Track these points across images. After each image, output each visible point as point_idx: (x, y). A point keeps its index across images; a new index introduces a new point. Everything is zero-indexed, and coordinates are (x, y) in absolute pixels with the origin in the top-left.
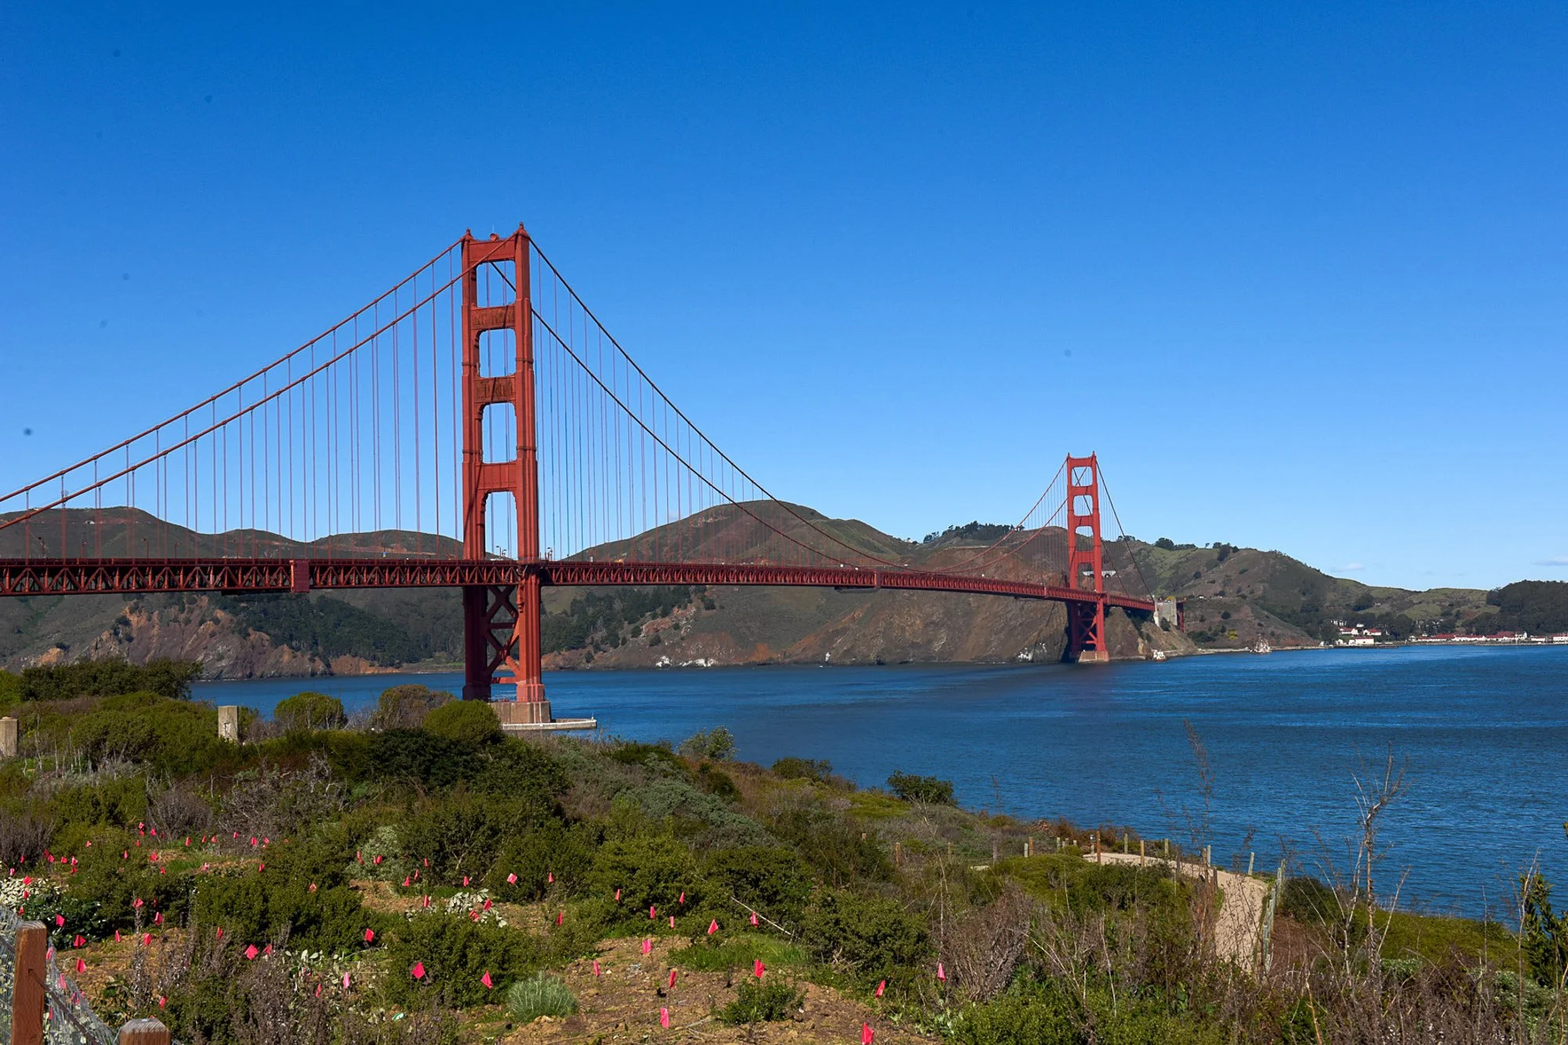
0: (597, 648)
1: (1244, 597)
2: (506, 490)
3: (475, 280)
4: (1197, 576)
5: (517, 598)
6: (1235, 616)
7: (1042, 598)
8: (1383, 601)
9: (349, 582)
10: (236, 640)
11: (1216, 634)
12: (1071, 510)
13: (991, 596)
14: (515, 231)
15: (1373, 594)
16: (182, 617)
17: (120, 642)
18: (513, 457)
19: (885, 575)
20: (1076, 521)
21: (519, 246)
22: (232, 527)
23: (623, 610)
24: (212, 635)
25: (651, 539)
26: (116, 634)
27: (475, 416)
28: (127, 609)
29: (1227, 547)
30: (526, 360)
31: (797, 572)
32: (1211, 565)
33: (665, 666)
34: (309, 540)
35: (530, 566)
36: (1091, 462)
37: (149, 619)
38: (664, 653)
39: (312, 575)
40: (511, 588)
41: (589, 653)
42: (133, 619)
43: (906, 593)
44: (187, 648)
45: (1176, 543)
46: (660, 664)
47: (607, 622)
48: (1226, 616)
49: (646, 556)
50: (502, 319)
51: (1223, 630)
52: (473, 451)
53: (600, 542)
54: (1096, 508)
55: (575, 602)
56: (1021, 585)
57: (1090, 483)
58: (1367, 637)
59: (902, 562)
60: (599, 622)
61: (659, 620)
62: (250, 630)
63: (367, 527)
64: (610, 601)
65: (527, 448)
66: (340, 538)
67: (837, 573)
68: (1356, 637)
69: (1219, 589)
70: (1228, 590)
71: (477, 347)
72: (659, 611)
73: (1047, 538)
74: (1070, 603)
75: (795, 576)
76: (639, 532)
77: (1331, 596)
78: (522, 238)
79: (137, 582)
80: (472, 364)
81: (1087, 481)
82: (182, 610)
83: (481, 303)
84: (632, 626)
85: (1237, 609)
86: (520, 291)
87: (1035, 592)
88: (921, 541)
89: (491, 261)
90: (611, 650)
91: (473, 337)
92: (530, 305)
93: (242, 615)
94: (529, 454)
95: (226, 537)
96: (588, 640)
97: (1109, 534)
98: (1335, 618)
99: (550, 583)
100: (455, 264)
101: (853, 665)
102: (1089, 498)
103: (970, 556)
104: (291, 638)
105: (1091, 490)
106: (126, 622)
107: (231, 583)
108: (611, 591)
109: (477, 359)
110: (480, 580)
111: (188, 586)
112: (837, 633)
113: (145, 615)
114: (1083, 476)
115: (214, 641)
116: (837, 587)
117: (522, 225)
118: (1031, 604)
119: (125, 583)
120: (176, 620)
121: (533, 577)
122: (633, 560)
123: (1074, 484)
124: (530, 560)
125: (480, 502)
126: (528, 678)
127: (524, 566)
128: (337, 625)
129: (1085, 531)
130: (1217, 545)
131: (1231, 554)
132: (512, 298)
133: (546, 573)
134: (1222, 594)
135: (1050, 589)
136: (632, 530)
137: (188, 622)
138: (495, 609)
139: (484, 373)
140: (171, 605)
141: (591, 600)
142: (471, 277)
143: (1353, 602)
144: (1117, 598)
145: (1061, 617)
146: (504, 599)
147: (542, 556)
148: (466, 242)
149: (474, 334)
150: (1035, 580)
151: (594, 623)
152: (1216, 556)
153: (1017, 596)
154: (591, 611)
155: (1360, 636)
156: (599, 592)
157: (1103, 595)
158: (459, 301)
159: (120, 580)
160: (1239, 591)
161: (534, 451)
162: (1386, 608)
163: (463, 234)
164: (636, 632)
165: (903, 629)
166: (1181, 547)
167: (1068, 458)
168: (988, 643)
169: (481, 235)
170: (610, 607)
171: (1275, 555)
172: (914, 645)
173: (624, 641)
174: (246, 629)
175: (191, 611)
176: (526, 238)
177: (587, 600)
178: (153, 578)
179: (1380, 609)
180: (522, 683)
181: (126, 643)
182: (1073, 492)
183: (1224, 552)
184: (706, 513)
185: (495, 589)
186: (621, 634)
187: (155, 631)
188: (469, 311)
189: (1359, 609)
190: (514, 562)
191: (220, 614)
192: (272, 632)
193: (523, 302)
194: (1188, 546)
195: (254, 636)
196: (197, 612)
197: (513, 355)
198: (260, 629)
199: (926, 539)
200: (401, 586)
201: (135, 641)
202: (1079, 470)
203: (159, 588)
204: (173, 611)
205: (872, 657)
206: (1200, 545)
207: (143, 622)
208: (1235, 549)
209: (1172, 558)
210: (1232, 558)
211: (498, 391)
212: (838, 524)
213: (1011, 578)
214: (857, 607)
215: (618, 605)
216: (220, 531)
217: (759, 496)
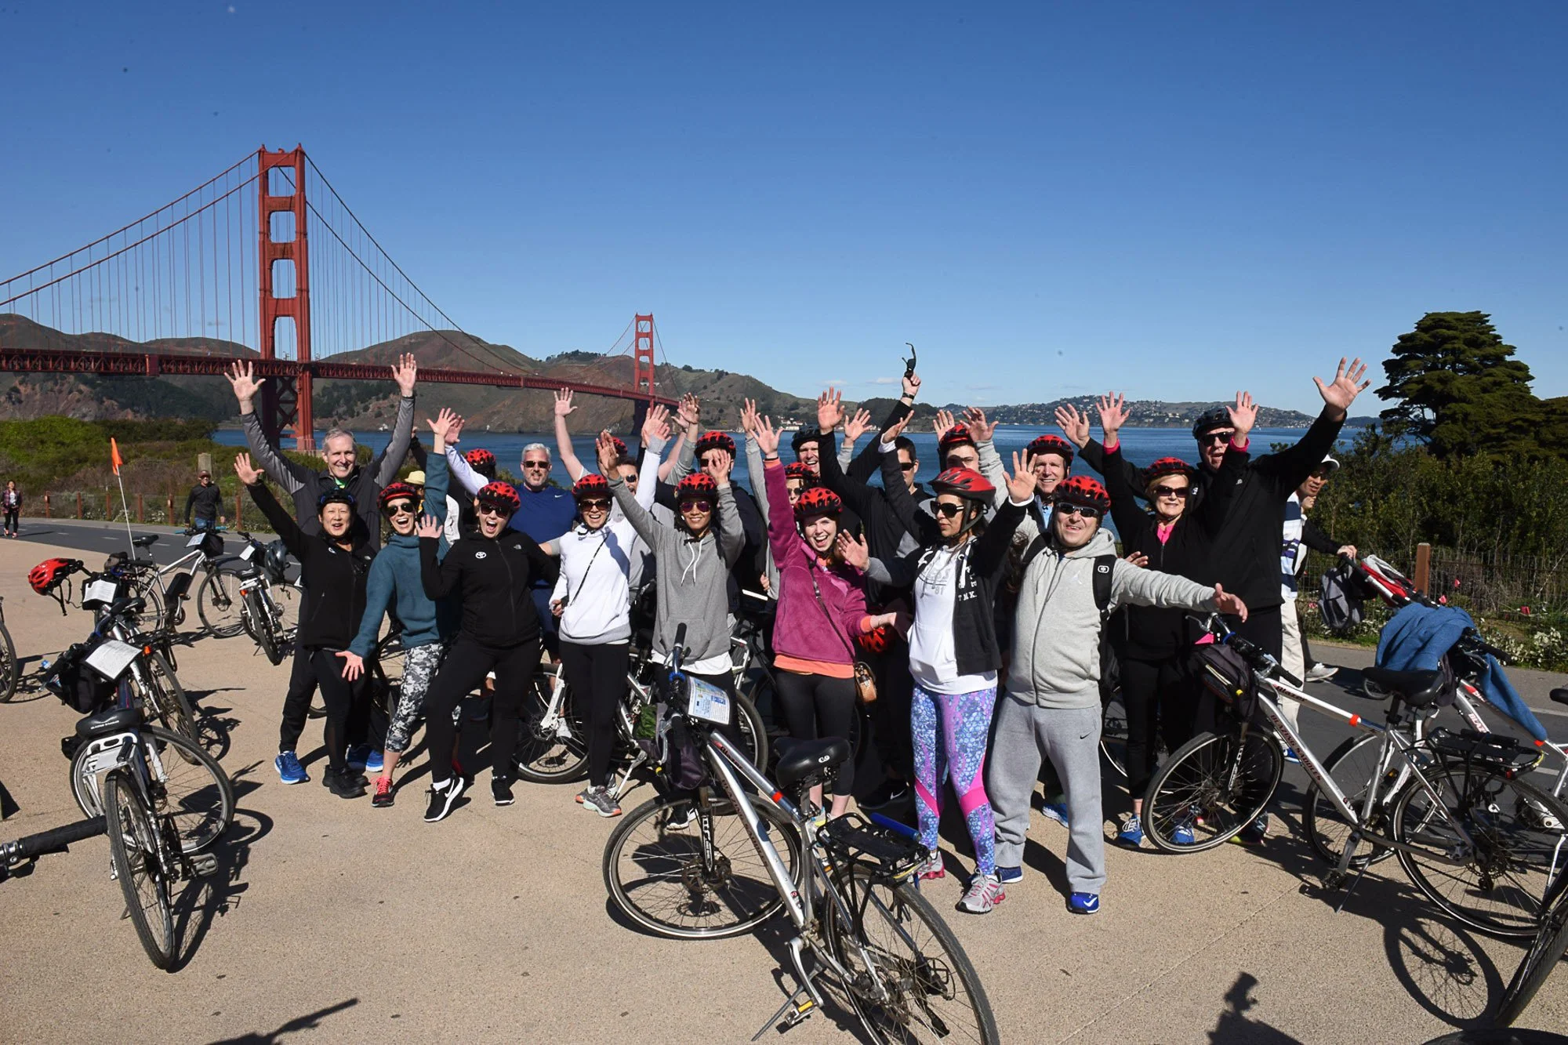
0: (340, 418)
1: (731, 401)
2: (288, 316)
3: (267, 178)
4: (705, 387)
5: (297, 384)
6: (726, 411)
7: (619, 397)
8: (804, 406)
9: (170, 370)
10: (94, 405)
11: (715, 421)
12: (637, 346)
13: (588, 395)
14: (295, 148)
15: (800, 402)
16: (56, 388)
17: (14, 403)
18: (294, 295)
19: (527, 380)
20: (640, 353)
21: (298, 158)
22: (87, 330)
23: (357, 394)
24: (78, 401)
25: (374, 351)
26: (10, 398)
27: (267, 267)
28: (17, 382)
29: (722, 372)
30: (303, 233)
31: (474, 375)
32: (713, 382)
33: (385, 430)
34: (142, 341)
35: (306, 364)
36: (650, 318)
37: (33, 389)
38: (384, 422)
39: (161, 364)
40: (293, 378)
41: (335, 420)
42: (22, 389)
43: (537, 391)
44: (61, 409)
45: (694, 368)
46: (381, 429)
47: (347, 402)
48: (721, 411)
49: (371, 361)
50: (287, 205)
51: (719, 419)
52: (266, 289)
53: (341, 351)
54: (652, 346)
55: (324, 389)
56: (607, 389)
57: (649, 331)
58: (795, 425)
59: (535, 371)
60: (342, 402)
61: (381, 402)
62: (104, 399)
63: (182, 334)
64: (348, 388)
65: (303, 290)
66: (163, 341)
67: (500, 377)
68: (789, 425)
69: (717, 396)
70: (722, 397)
71: (269, 222)
72: (381, 396)
73: (621, 364)
74: (636, 400)
75: (472, 378)
76: (367, 346)
77: (777, 402)
78: (300, 154)
79: (19, 364)
80: (266, 233)
81: (647, 330)
82: (56, 384)
83: (272, 193)
84: (363, 405)
85: (727, 407)
86: (298, 187)
87: (613, 393)
88: (544, 360)
89: (279, 167)
90: (350, 419)
91: (266, 215)
92: (305, 197)
93: (98, 389)
94: (305, 294)
95: (84, 337)
96: (334, 413)
97: (657, 362)
98: (779, 414)
99: (318, 376)
100: (254, 168)
101: (504, 433)
102: (648, 339)
103: (576, 371)
104: (133, 405)
105: (649, 335)
106: (17, 391)
107: (107, 368)
108: (349, 382)
109: (269, 230)
110: (273, 372)
111: (55, 369)
112: (494, 413)
113: (30, 386)
114: (645, 327)
115: (79, 404)
116: (498, 386)
117: (300, 144)
118: (611, 400)
119: (10, 365)
120: (52, 390)
121: (308, 373)
122: (363, 363)
123: (639, 330)
124: (305, 361)
125: (271, 323)
126: (304, 435)
127: (301, 365)
128: (163, 398)
129: (644, 359)
130: (717, 370)
131: (724, 376)
132: (293, 192)
133: (317, 369)
134: (719, 399)
135: (624, 392)
136: (363, 344)
137: (60, 392)
138: (282, 391)
139: (273, 239)
140: (48, 380)
141: (335, 387)
142: (265, 177)
143: (788, 406)
144: (662, 399)
145: (630, 408)
146: (288, 385)
147: (313, 359)
148: (262, 152)
149: (267, 213)
150: (614, 386)
151: (338, 402)
152: (716, 377)
153: (604, 395)
154: (336, 394)
155: (792, 425)
156: (341, 382)
157: (654, 397)
158: (257, 191)
159: (7, 363)
160: (728, 397)
161: (308, 292)
162: (806, 410)
163: (260, 147)
164: (366, 409)
165: (535, 413)
166: (696, 371)
167: (637, 316)
168: (585, 423)
169: (272, 149)
170: (349, 392)
171: (748, 378)
172: (541, 422)
173: (358, 414)
174: (101, 398)
175: (63, 385)
176: (303, 154)
177: (333, 387)
178: (30, 362)
179: (802, 410)
180: (301, 438)
181: (17, 404)
182: (639, 335)
183: (721, 374)
184: (410, 337)
185: (282, 378)
186: (356, 409)
187: (38, 397)
188: (264, 198)
189: (793, 409)
190: (294, 362)
191: (82, 387)
192: (120, 400)
193: (300, 195)
194: (701, 370)
195: (107, 402)
196: (66, 385)
197: (294, 228)
198: (111, 399)
199: (548, 359)
200: (206, 373)
201: (24, 404)
202: (642, 323)
203: (35, 370)
204: (50, 384)
205: (516, 428)
206: (707, 370)
207: (29, 390)
208: (727, 374)
209: (692, 377)
210: (725, 379)
211: (285, 251)
212: (495, 347)
213: (600, 384)
214: (507, 398)
215: (353, 391)
216: (78, 333)
217: (451, 328)
